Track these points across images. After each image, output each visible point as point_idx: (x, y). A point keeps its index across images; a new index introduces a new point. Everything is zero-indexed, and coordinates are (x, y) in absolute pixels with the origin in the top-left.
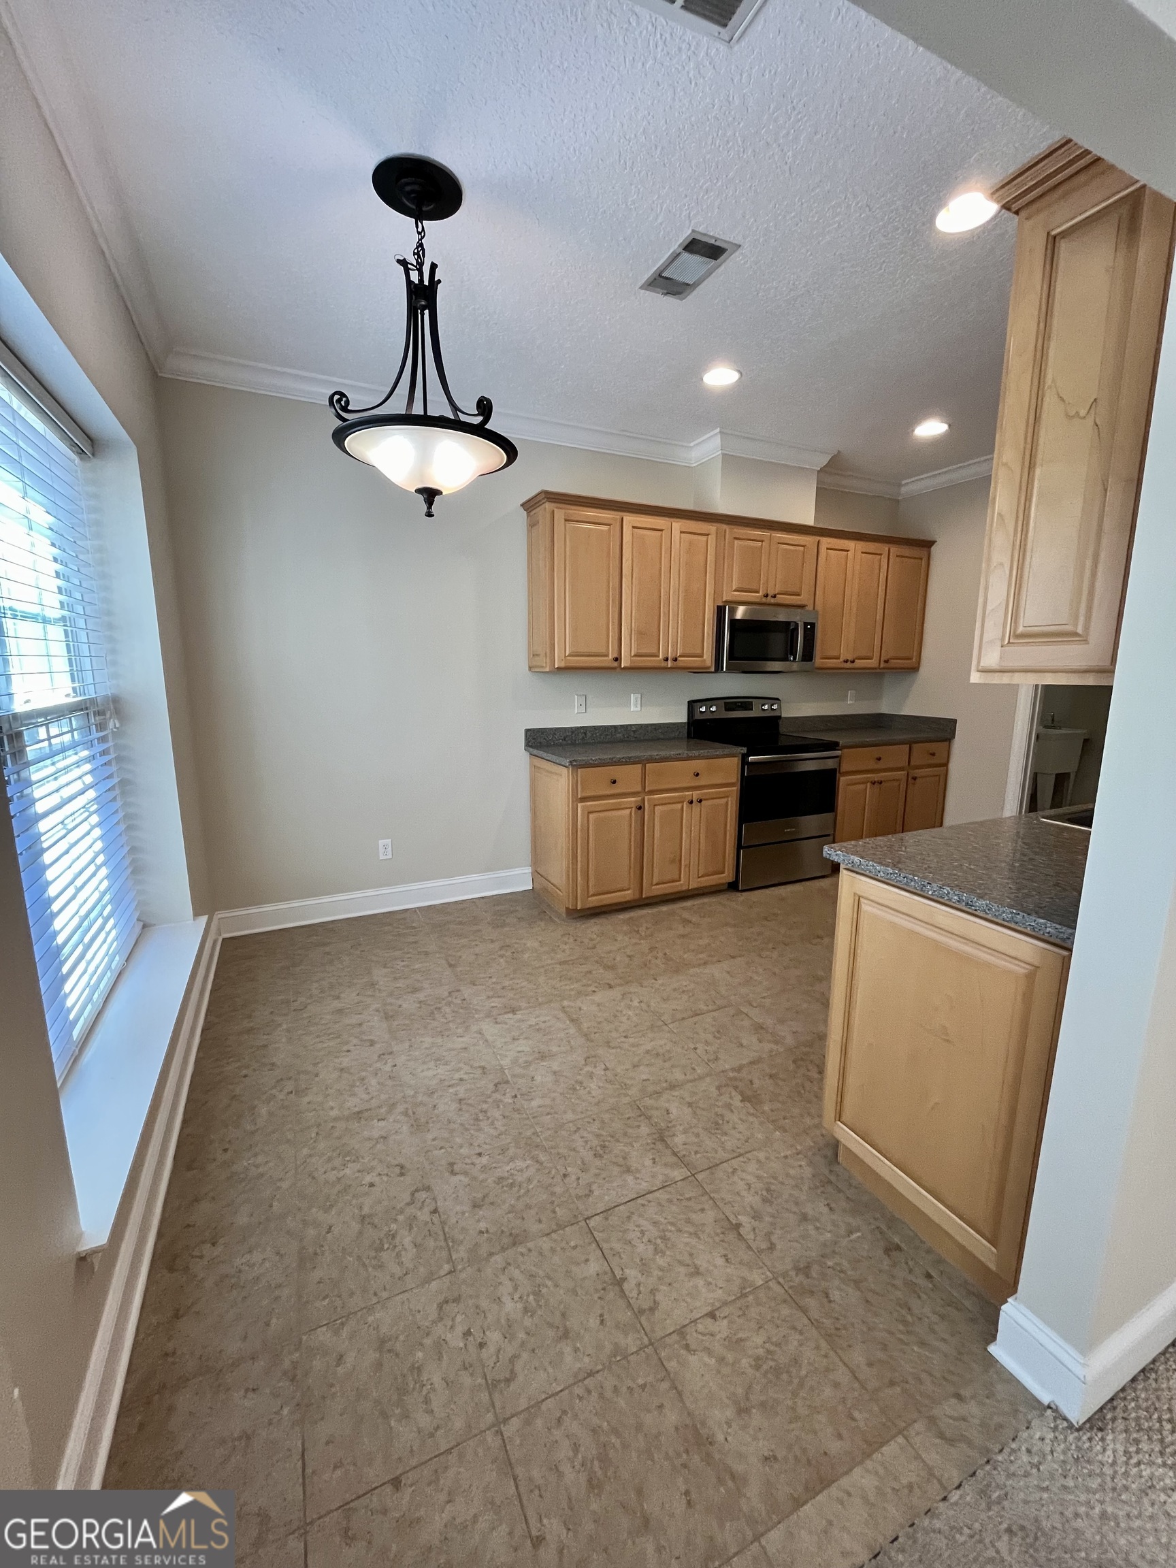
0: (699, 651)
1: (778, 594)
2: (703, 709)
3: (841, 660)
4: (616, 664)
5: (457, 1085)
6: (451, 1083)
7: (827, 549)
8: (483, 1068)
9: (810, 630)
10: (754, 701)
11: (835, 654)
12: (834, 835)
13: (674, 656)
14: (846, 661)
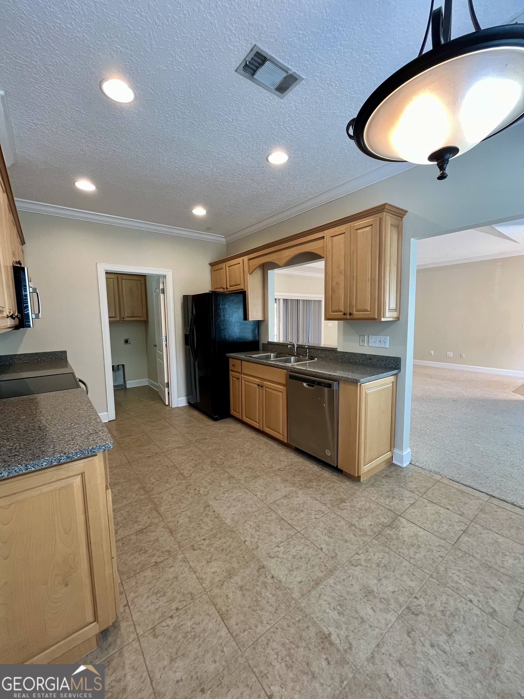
5: (438, 646)
6: (442, 653)
8: (409, 633)
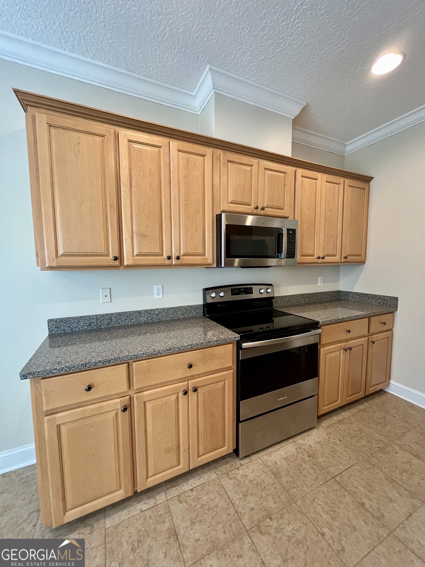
0: (200, 251)
1: (267, 207)
2: (213, 295)
3: (315, 257)
4: (117, 263)
7: (302, 176)
9: (292, 233)
10: (253, 287)
11: (311, 252)
12: (318, 395)
13: (177, 254)
14: (319, 258)
